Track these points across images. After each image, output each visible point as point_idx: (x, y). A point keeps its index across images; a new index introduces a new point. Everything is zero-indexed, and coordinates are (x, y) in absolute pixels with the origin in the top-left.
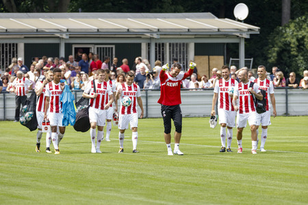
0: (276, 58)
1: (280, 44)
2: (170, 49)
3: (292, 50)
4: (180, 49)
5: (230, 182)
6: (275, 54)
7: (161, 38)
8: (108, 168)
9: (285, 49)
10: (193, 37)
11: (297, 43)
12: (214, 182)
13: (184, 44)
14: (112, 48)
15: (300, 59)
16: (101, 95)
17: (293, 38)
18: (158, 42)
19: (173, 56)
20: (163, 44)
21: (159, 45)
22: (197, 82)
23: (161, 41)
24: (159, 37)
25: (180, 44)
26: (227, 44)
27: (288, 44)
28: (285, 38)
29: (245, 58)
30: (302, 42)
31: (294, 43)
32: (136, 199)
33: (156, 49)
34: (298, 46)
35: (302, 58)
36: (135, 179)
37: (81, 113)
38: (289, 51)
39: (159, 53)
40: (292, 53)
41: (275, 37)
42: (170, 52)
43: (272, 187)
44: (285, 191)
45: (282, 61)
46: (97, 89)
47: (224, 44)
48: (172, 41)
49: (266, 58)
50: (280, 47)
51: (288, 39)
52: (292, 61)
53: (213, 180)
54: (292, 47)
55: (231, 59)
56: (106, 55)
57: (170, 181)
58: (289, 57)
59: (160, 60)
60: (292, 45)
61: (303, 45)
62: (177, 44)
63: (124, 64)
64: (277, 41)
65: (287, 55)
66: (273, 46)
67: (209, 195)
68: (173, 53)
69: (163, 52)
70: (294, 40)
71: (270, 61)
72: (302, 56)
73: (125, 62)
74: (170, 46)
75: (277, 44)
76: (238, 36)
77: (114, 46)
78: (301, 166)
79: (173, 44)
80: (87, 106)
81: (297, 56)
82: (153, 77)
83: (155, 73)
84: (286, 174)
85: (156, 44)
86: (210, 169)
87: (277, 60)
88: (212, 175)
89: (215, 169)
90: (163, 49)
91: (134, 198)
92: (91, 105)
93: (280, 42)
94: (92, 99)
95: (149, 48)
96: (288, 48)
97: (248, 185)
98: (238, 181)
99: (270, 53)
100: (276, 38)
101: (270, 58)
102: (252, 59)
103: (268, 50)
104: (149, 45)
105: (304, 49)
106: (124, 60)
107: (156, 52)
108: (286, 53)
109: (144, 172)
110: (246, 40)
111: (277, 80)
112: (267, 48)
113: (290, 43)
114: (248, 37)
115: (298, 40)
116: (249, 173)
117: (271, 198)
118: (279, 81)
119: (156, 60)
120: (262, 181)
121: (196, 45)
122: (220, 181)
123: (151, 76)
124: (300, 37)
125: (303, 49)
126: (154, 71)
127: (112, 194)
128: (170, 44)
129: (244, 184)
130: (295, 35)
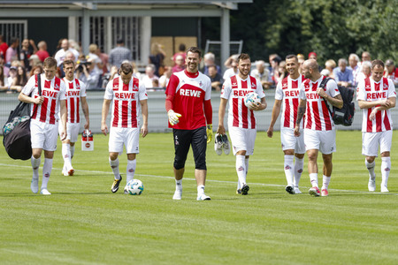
0: (278, 40)
1: (285, 19)
2: (113, 26)
3: (304, 27)
4: (129, 27)
5: (207, 234)
6: (276, 35)
7: (99, 10)
8: (16, 212)
9: (293, 27)
10: (149, 7)
11: (311, 18)
12: (182, 234)
13: (134, 18)
14: (23, 25)
15: (315, 43)
16: (50, 99)
17: (304, 10)
18: (95, 15)
19: (118, 37)
20: (102, 19)
21: (97, 19)
22: (156, 78)
23: (99, 15)
24: (97, 7)
25: (129, 19)
26: (203, 19)
27: (297, 20)
28: (293, 9)
29: (231, 40)
30: (319, 16)
31: (307, 18)
32: (60, 260)
33: (91, 26)
34: (313, 22)
35: (319, 40)
36: (59, 230)
37: (19, 130)
38: (299, 30)
39: (97, 33)
40: (304, 33)
41: (276, 8)
42: (113, 31)
43: (273, 242)
44: (294, 248)
45: (287, 45)
46: (43, 88)
47: (197, 18)
48: (117, 14)
49: (263, 41)
50: (285, 24)
51: (298, 11)
52: (304, 46)
53: (181, 231)
54: (303, 24)
55: (208, 42)
56: (14, 35)
57: (113, 232)
58: (299, 39)
59: (97, 43)
60: (304, 21)
61: (321, 20)
62: (124, 18)
63: (41, 50)
64: (280, 15)
65: (296, 36)
66: (274, 23)
67: (175, 254)
68: (118, 32)
69: (102, 31)
70: (306, 13)
71: (269, 45)
72: (319, 37)
73: (43, 47)
74: (113, 21)
75: (280, 19)
76: (219, 7)
77: (25, 22)
78: (317, 208)
79: (118, 19)
80: (28, 118)
81: (311, 38)
82: (88, 70)
83: (90, 63)
84: (294, 222)
85: (91, 19)
86: (176, 213)
87: (280, 44)
88: (178, 223)
89: (183, 213)
90: (102, 26)
91: (57, 258)
92: (34, 116)
93: (284, 14)
94: (36, 106)
95: (80, 25)
96: (297, 25)
97: (235, 238)
98: (219, 232)
99: (270, 33)
100: (278, 10)
101: (269, 40)
102: (241, 43)
103: (266, 28)
104: (80, 20)
105: (323, 26)
106: (41, 44)
107: (91, 30)
108: (294, 33)
109: (72, 218)
110: (232, 12)
111: (280, 74)
112: (265, 24)
113: (300, 17)
114: (235, 7)
115: (313, 13)
116: (236, 220)
117: (271, 259)
118: (282, 76)
119: (91, 42)
120: (257, 232)
121: (154, 20)
122: (192, 232)
123: (85, 69)
124: (316, 7)
125: (320, 27)
126: (89, 60)
127: (22, 252)
128: (113, 19)
129: (229, 237)
130: (309, 5)
